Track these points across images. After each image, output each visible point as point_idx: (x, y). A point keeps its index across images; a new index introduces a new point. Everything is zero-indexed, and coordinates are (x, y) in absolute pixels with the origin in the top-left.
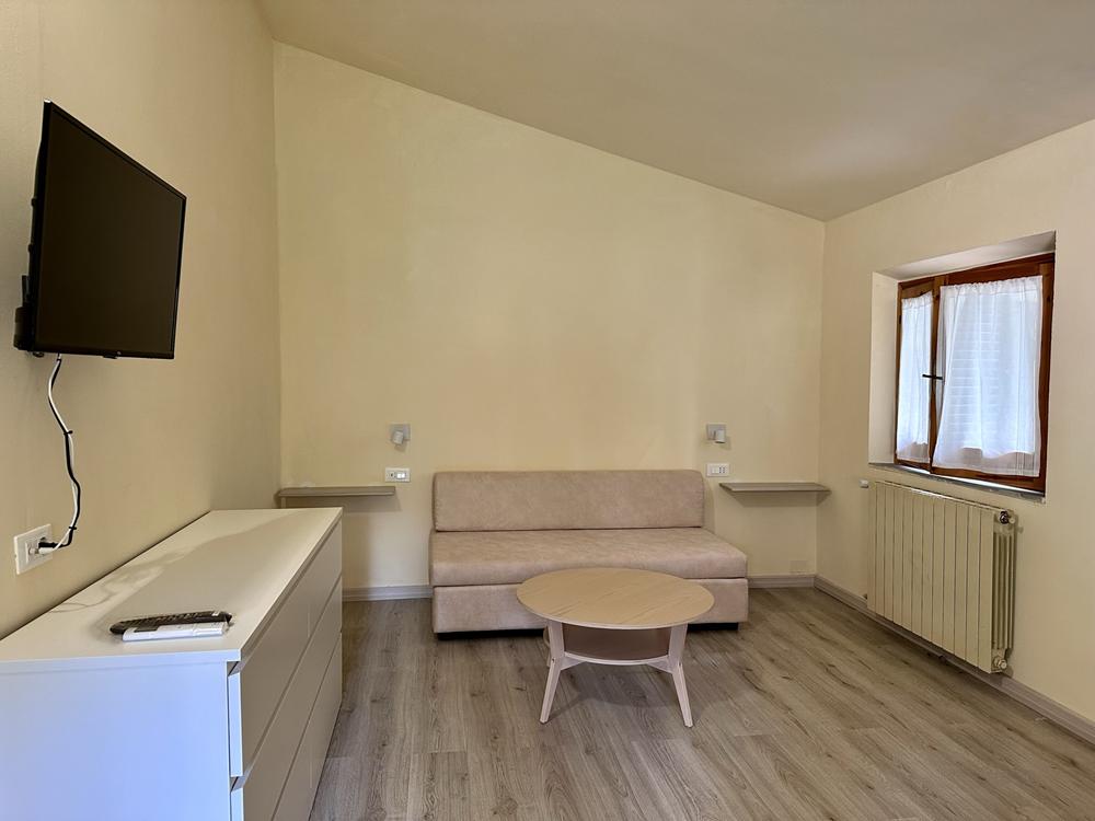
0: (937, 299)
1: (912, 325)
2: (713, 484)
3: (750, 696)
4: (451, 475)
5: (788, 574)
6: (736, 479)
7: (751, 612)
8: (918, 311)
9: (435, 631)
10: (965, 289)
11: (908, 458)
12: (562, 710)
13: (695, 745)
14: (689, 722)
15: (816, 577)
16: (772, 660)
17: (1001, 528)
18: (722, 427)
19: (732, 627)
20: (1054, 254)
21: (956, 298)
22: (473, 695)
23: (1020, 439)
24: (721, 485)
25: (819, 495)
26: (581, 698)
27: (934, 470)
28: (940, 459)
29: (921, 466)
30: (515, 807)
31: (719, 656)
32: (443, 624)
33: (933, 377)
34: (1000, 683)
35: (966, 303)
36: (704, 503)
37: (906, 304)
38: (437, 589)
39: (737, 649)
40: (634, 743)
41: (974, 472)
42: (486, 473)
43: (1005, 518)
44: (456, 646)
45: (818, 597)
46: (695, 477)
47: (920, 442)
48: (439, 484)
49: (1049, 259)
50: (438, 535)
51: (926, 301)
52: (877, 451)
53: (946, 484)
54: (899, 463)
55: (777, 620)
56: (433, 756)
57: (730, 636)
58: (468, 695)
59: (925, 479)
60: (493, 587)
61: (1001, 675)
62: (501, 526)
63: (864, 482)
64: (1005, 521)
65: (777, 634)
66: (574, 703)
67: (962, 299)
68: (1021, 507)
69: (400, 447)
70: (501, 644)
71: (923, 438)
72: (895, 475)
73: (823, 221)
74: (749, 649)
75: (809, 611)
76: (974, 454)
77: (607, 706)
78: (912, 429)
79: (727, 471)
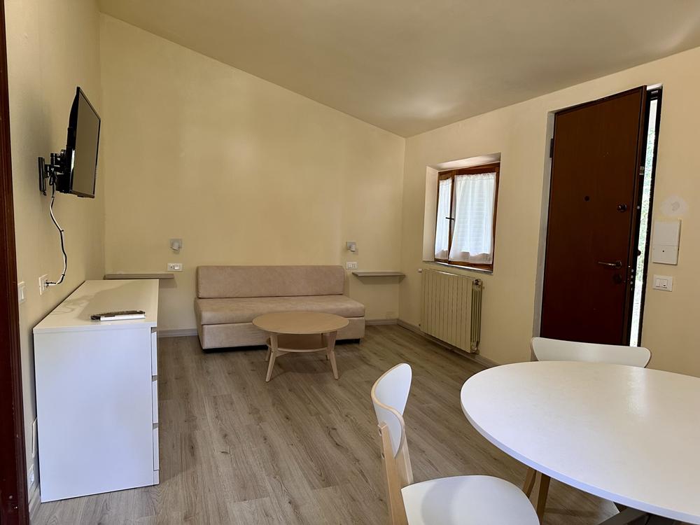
0: (453, 181)
1: (443, 192)
2: (349, 273)
3: (365, 367)
4: (207, 268)
5: (385, 318)
6: (361, 270)
7: (366, 335)
8: (446, 186)
9: (204, 348)
10: (465, 177)
11: (439, 258)
12: (276, 377)
13: (339, 386)
14: (337, 377)
15: (398, 320)
16: (375, 354)
17: (475, 287)
18: (354, 243)
19: (357, 341)
20: (499, 163)
21: (461, 181)
22: (229, 374)
23: (486, 248)
24: (353, 273)
25: (399, 278)
26: (285, 372)
27: (450, 262)
28: (452, 257)
29: (445, 261)
30: (259, 411)
31: (350, 353)
32: (208, 344)
33: (451, 219)
34: (474, 358)
35: (466, 183)
36: (345, 282)
37: (441, 183)
38: (204, 326)
39: (359, 350)
40: (312, 386)
41: (466, 262)
42: (228, 267)
43: (477, 282)
44: (215, 355)
45: (398, 328)
46: (340, 270)
47: (445, 250)
48: (200, 273)
49: (498, 165)
50: (200, 300)
51: (449, 181)
52: (426, 255)
53: (454, 269)
54: (437, 260)
55: (378, 338)
56: (215, 397)
57: (356, 345)
58: (227, 375)
59: (446, 267)
60: (236, 325)
61: (475, 353)
62: (237, 295)
63: (420, 270)
64: (477, 284)
65: (378, 343)
66: (281, 374)
67: (463, 182)
68: (484, 278)
69: (176, 251)
70: (240, 354)
71: (446, 249)
72: (434, 266)
73: (404, 137)
74: (364, 349)
75: (394, 334)
76: (466, 254)
77: (298, 374)
78: (441, 245)
79: (356, 267)
